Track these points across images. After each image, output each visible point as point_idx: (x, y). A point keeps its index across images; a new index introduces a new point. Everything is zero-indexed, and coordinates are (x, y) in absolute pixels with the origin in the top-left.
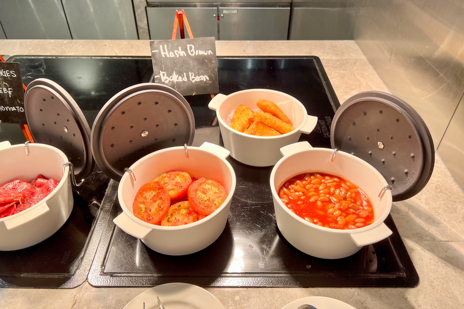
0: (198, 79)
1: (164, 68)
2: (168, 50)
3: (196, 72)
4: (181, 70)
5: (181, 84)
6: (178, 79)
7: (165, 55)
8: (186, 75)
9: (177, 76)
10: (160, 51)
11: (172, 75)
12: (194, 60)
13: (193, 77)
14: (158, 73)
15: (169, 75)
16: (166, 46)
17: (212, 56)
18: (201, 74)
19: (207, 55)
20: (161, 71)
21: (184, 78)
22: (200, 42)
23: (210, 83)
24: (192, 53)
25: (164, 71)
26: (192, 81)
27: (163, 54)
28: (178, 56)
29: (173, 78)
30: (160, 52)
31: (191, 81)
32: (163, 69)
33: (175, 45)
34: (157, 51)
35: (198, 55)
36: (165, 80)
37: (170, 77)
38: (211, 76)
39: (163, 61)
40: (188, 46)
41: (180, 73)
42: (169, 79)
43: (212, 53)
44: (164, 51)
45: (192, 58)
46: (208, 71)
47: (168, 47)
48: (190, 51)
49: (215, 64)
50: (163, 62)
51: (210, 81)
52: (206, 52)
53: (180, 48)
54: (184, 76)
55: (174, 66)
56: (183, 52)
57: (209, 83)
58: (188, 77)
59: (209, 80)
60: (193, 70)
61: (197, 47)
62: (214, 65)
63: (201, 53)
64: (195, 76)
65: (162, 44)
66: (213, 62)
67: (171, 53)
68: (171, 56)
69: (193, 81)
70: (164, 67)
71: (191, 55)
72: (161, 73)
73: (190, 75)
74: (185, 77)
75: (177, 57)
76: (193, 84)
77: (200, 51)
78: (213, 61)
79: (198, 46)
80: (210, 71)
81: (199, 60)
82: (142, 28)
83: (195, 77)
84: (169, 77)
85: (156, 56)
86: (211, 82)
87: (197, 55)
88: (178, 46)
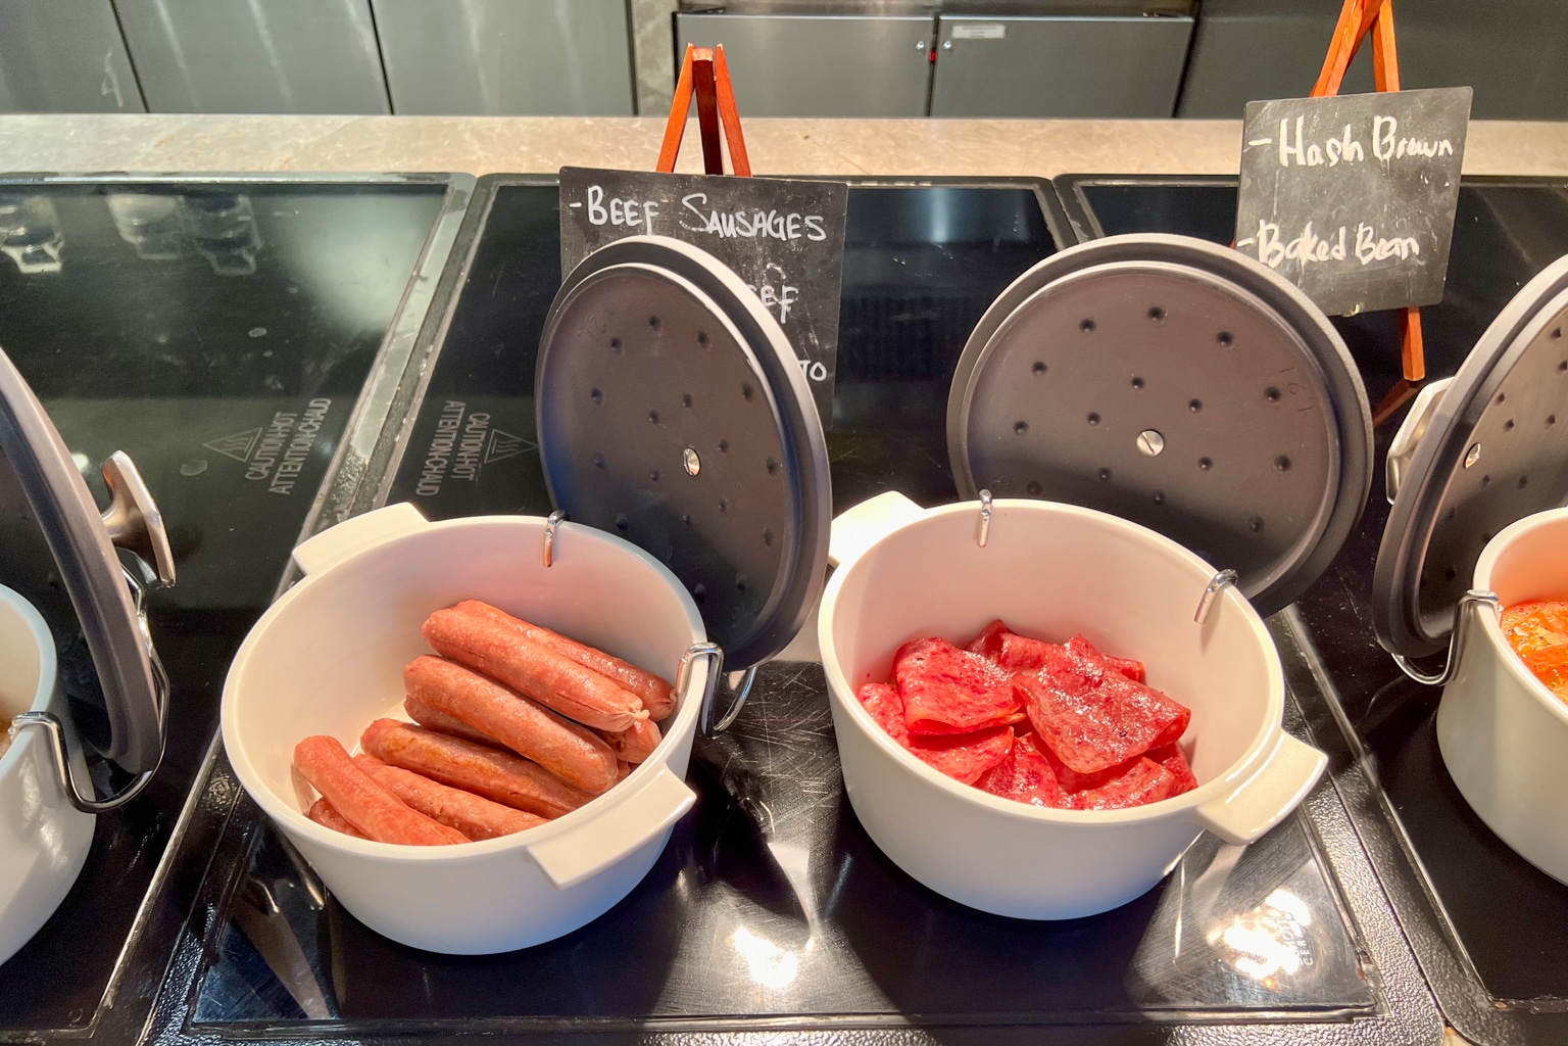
0: (1383, 252)
1: (1278, 208)
2: (1305, 136)
3: (1383, 225)
4: (1334, 217)
5: (1321, 273)
6: (1314, 251)
7: (1292, 158)
8: (1346, 235)
9: (1316, 238)
10: (1276, 141)
11: (1298, 237)
12: (1386, 177)
13: (1368, 244)
14: (1253, 228)
15: (1289, 236)
16: (1300, 121)
17: (1449, 160)
18: (1397, 230)
19: (1432, 158)
20: (1262, 222)
21: (1336, 247)
22: (1422, 107)
23: (1420, 267)
24: (1385, 149)
25: (1274, 222)
26: (1361, 258)
27: (1284, 150)
28: (1335, 160)
29: (1298, 246)
30: (1275, 146)
31: (1358, 258)
32: (1272, 212)
33: (1333, 117)
34: (1268, 141)
35: (1402, 157)
36: (1269, 257)
37: (1288, 243)
38: (1430, 238)
39: (1280, 178)
40: (1378, 121)
41: (1326, 231)
42: (1285, 252)
43: (1451, 151)
44: (1291, 142)
45: (1380, 168)
46: (1424, 221)
47: (1306, 126)
48: (1381, 142)
49: (1451, 192)
50: (1277, 186)
51: (1422, 260)
52: (1430, 147)
53: (1348, 129)
54: (1337, 241)
55: (1313, 202)
56: (1357, 145)
57: (1414, 267)
58: (1351, 244)
59: (1419, 257)
60: (1373, 216)
61: (1405, 124)
62: (1448, 197)
63: (1417, 148)
64: (1375, 240)
65: (1287, 114)
66: (1447, 184)
67: (1314, 148)
68: (1312, 163)
69: (1365, 261)
70: (1278, 205)
71: (1381, 159)
72: (1264, 227)
73: (1360, 236)
74: (1341, 246)
75: (1332, 165)
76: (1361, 270)
77: (1413, 140)
78: (1447, 180)
79: (1411, 124)
80: (1430, 218)
81: (1401, 177)
82: (654, 92)
83: (1372, 245)
84: (1286, 246)
85: (1259, 161)
86: (1422, 263)
87: (1398, 157)
88: (1342, 123)
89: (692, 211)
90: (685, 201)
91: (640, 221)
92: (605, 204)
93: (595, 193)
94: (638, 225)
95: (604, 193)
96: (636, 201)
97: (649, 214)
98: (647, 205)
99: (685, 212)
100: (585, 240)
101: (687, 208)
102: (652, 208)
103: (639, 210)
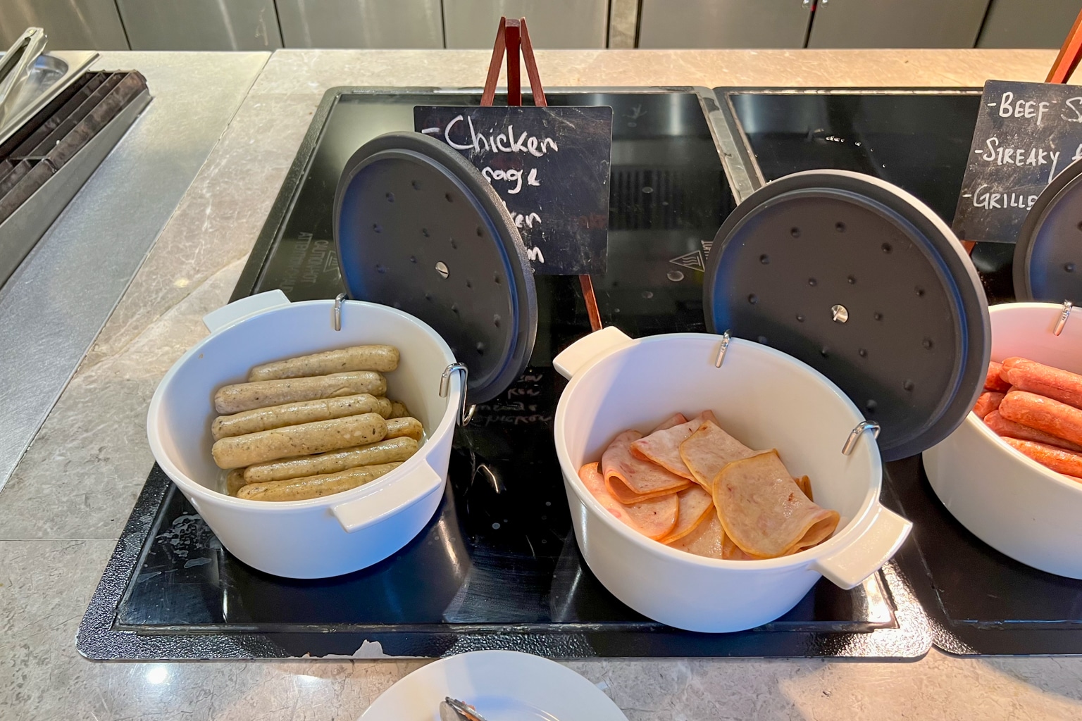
82: (621, 34)
89: (1071, 108)
90: (1068, 102)
91: (1035, 115)
92: (1013, 104)
93: (1008, 97)
94: (1032, 117)
95: (1014, 97)
96: (1035, 102)
97: (1041, 110)
98: (1041, 105)
99: (1066, 109)
100: (993, 126)
101: (1068, 106)
102: (1045, 107)
103: (1036, 108)
